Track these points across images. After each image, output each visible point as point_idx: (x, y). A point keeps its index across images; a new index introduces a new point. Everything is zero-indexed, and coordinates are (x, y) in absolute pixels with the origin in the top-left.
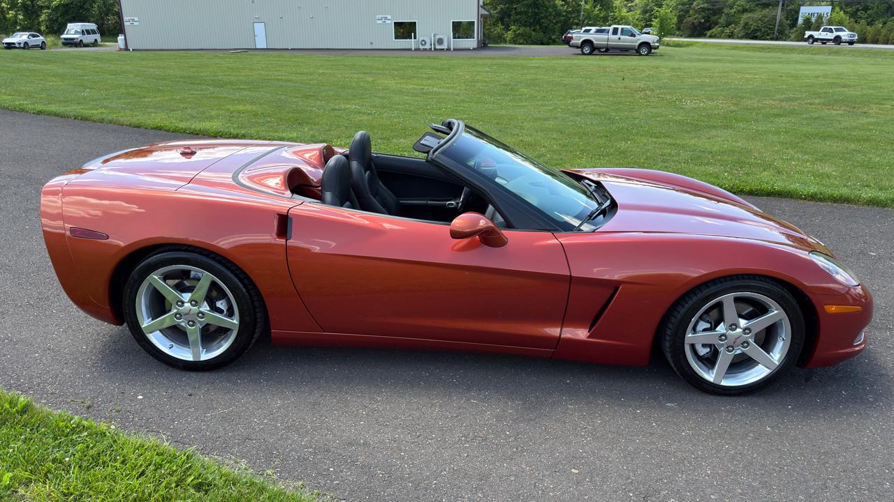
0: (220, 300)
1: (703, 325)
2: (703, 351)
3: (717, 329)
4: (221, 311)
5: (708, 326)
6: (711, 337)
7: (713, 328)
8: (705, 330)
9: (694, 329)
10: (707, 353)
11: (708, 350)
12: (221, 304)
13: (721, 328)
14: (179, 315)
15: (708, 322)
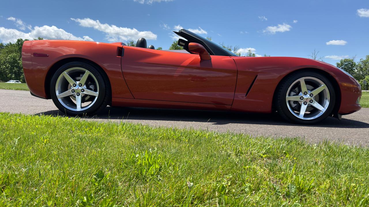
0: (92, 85)
1: (293, 93)
2: (294, 105)
3: (299, 95)
4: (91, 89)
5: (295, 94)
6: (296, 98)
7: (297, 94)
8: (294, 95)
9: (289, 95)
10: (296, 106)
11: (296, 105)
12: (91, 87)
13: (301, 94)
14: (74, 91)
15: (295, 92)
